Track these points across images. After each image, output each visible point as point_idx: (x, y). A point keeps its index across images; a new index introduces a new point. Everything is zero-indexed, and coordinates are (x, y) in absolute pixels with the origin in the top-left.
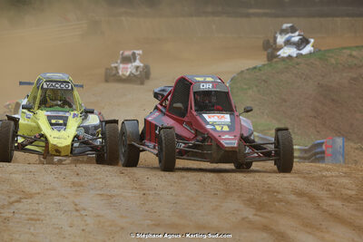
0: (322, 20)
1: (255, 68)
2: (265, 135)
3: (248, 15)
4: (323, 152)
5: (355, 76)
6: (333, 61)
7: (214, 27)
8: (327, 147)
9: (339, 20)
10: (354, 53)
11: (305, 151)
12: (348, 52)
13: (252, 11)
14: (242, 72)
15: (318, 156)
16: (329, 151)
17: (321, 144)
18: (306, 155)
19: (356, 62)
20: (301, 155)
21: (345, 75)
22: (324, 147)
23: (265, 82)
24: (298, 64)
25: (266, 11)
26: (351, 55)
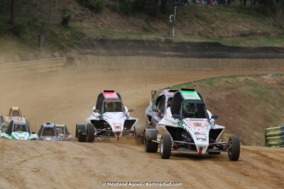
0: (210, 59)
3: (165, 56)
5: (229, 94)
6: (216, 84)
7: (144, 62)
9: (220, 60)
10: (229, 80)
12: (226, 79)
13: (167, 53)
19: (230, 85)
21: (223, 93)
25: (176, 53)
26: (227, 81)
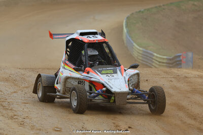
1: (140, 11)
2: (147, 49)
4: (180, 61)
8: (183, 57)
11: (170, 59)
14: (133, 14)
15: (178, 63)
16: (184, 60)
17: (180, 56)
18: (171, 62)
20: (168, 62)
22: (181, 58)
23: (146, 19)
24: (164, 9)
